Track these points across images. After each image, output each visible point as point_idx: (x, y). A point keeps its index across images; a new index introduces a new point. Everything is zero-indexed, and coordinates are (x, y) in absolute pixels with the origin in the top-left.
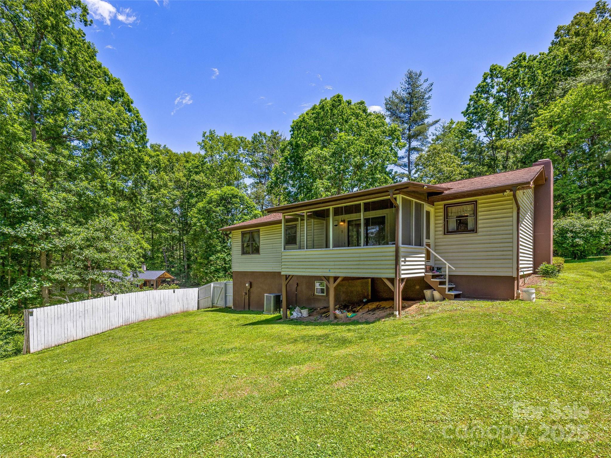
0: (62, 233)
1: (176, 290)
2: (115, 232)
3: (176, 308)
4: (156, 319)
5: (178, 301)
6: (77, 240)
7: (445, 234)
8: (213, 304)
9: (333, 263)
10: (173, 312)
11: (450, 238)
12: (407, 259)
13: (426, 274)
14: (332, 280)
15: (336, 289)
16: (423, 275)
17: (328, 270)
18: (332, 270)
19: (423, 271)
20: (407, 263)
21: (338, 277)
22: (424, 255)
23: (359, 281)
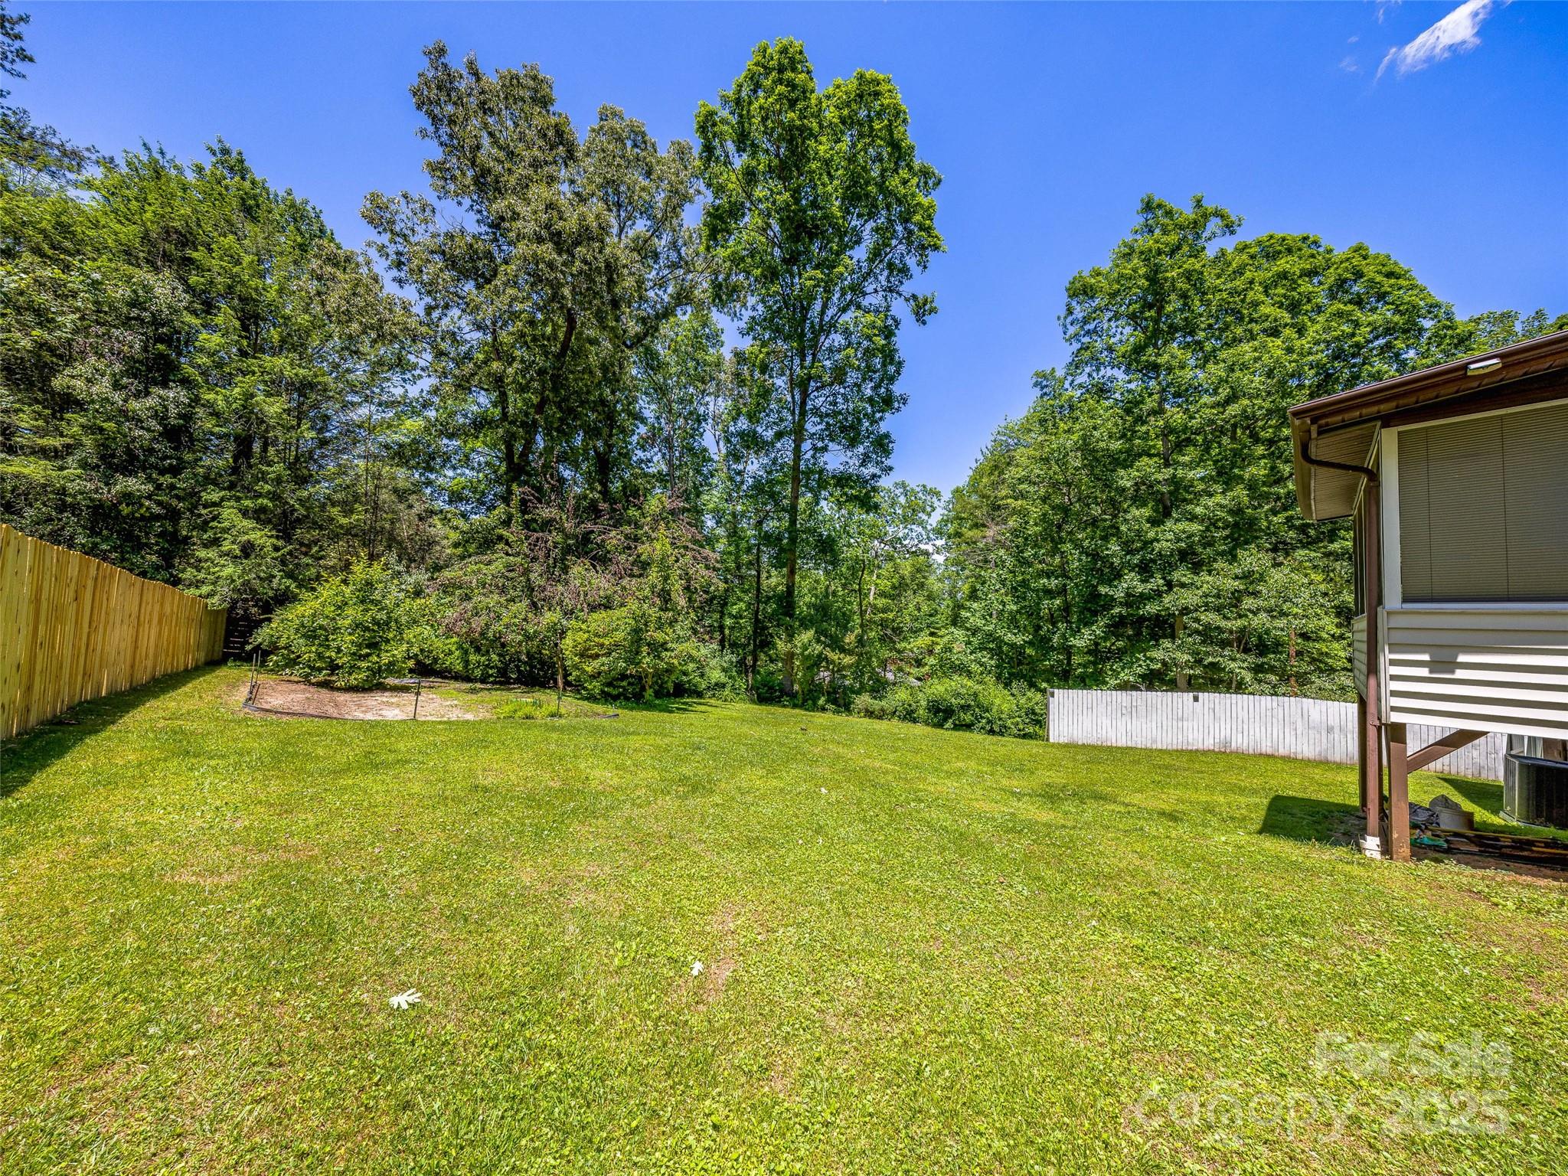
12: (1463, 658)
20: (1460, 674)
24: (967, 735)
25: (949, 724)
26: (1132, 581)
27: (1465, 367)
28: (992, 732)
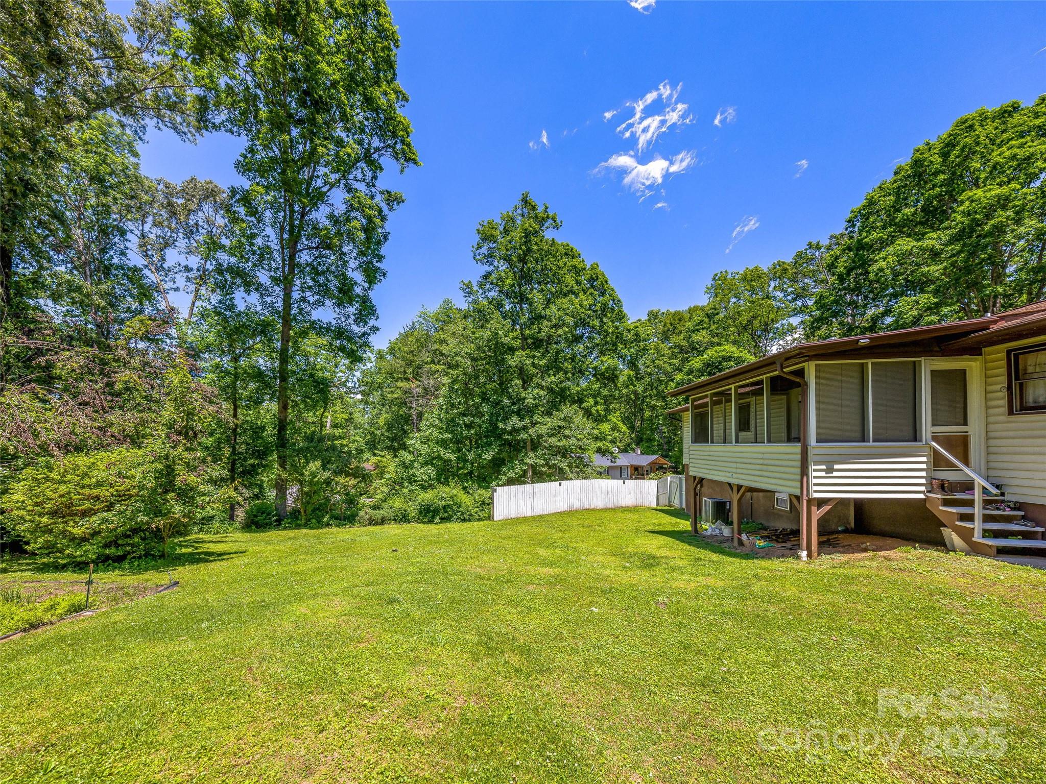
0: (534, 424)
1: (626, 481)
2: (575, 420)
3: (626, 500)
4: (601, 510)
5: (630, 493)
6: (543, 430)
7: (1011, 412)
8: (670, 502)
9: (735, 465)
10: (623, 505)
11: (1023, 422)
12: (836, 467)
13: (928, 494)
14: (735, 489)
15: (739, 501)
16: (922, 496)
17: (730, 475)
18: (735, 475)
19: (923, 488)
20: (835, 474)
21: (741, 486)
22: (924, 459)
23: (761, 494)
24: (448, 525)
25: (437, 520)
26: (514, 421)
27: (858, 341)
28: (464, 520)
